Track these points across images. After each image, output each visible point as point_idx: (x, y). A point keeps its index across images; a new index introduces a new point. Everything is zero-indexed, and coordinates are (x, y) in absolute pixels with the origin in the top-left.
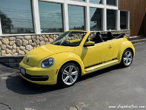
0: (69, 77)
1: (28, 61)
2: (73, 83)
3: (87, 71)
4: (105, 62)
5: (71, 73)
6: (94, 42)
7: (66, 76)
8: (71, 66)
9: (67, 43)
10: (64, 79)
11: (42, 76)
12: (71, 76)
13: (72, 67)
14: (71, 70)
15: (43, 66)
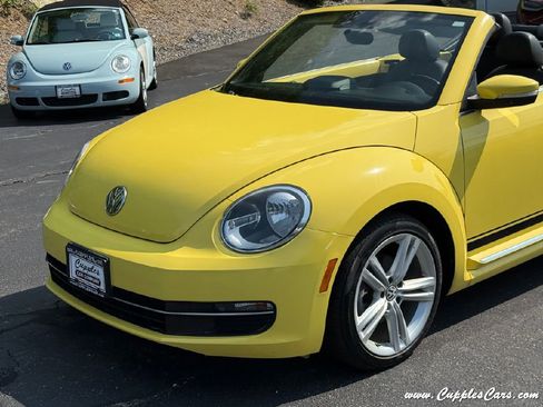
0: (389, 306)
1: (114, 204)
2: (402, 346)
3: (480, 266)
5: (400, 285)
6: (534, 82)
8: (410, 237)
9: (337, 84)
10: (359, 315)
11: (229, 306)
12: (398, 299)
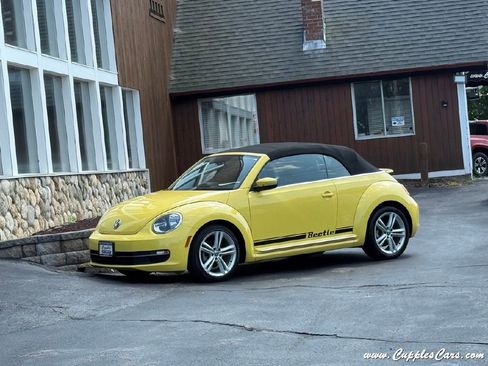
0: (216, 259)
2: (226, 273)
4: (312, 235)
5: (220, 250)
7: (207, 256)
8: (218, 232)
10: (204, 263)
12: (220, 255)
13: (219, 235)
14: (218, 242)
15: (157, 229)
